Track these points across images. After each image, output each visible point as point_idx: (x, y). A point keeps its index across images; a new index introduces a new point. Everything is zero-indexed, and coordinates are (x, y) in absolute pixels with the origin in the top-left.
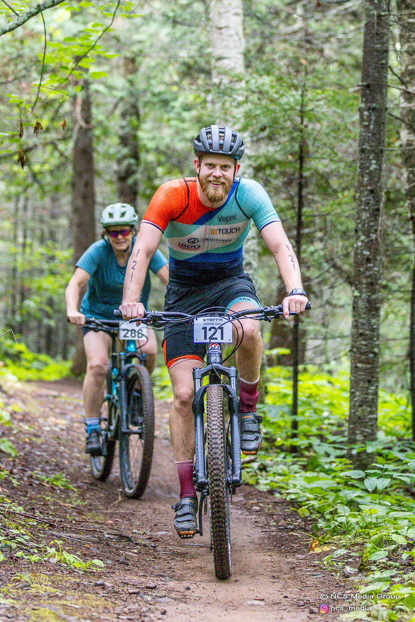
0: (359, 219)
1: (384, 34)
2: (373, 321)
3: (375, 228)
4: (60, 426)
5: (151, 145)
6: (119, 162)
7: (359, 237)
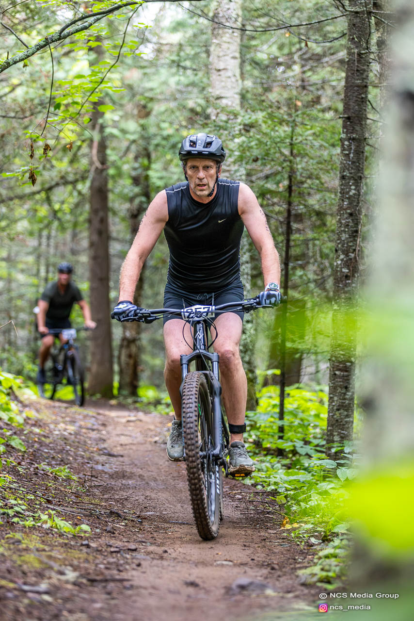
0: (338, 240)
1: (364, 70)
2: (351, 333)
3: (354, 248)
4: (69, 431)
5: (160, 183)
6: (131, 200)
7: (339, 256)
